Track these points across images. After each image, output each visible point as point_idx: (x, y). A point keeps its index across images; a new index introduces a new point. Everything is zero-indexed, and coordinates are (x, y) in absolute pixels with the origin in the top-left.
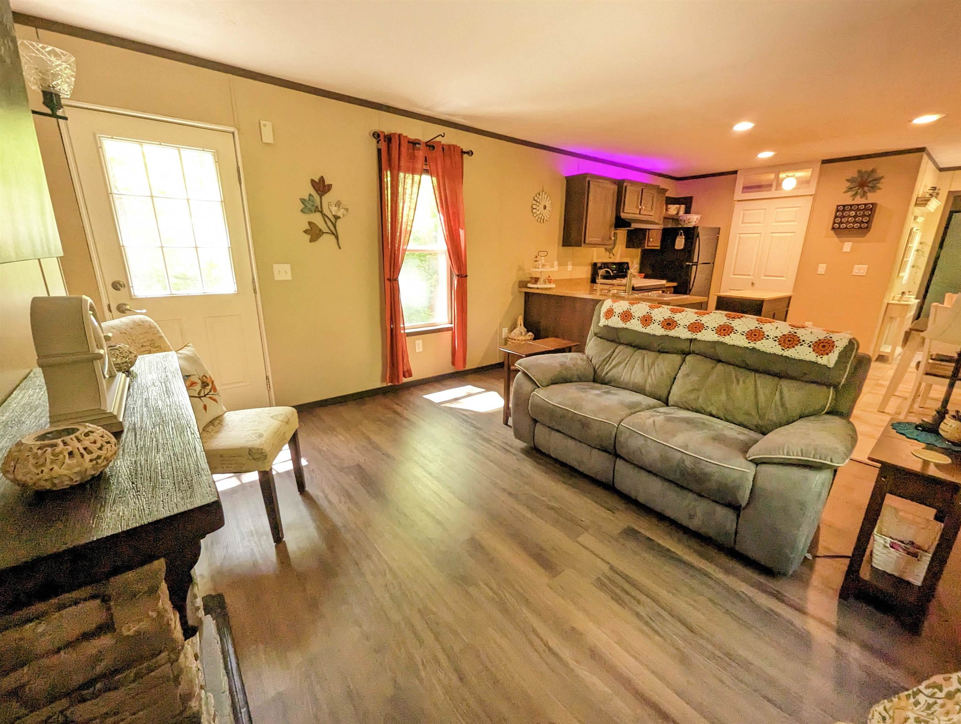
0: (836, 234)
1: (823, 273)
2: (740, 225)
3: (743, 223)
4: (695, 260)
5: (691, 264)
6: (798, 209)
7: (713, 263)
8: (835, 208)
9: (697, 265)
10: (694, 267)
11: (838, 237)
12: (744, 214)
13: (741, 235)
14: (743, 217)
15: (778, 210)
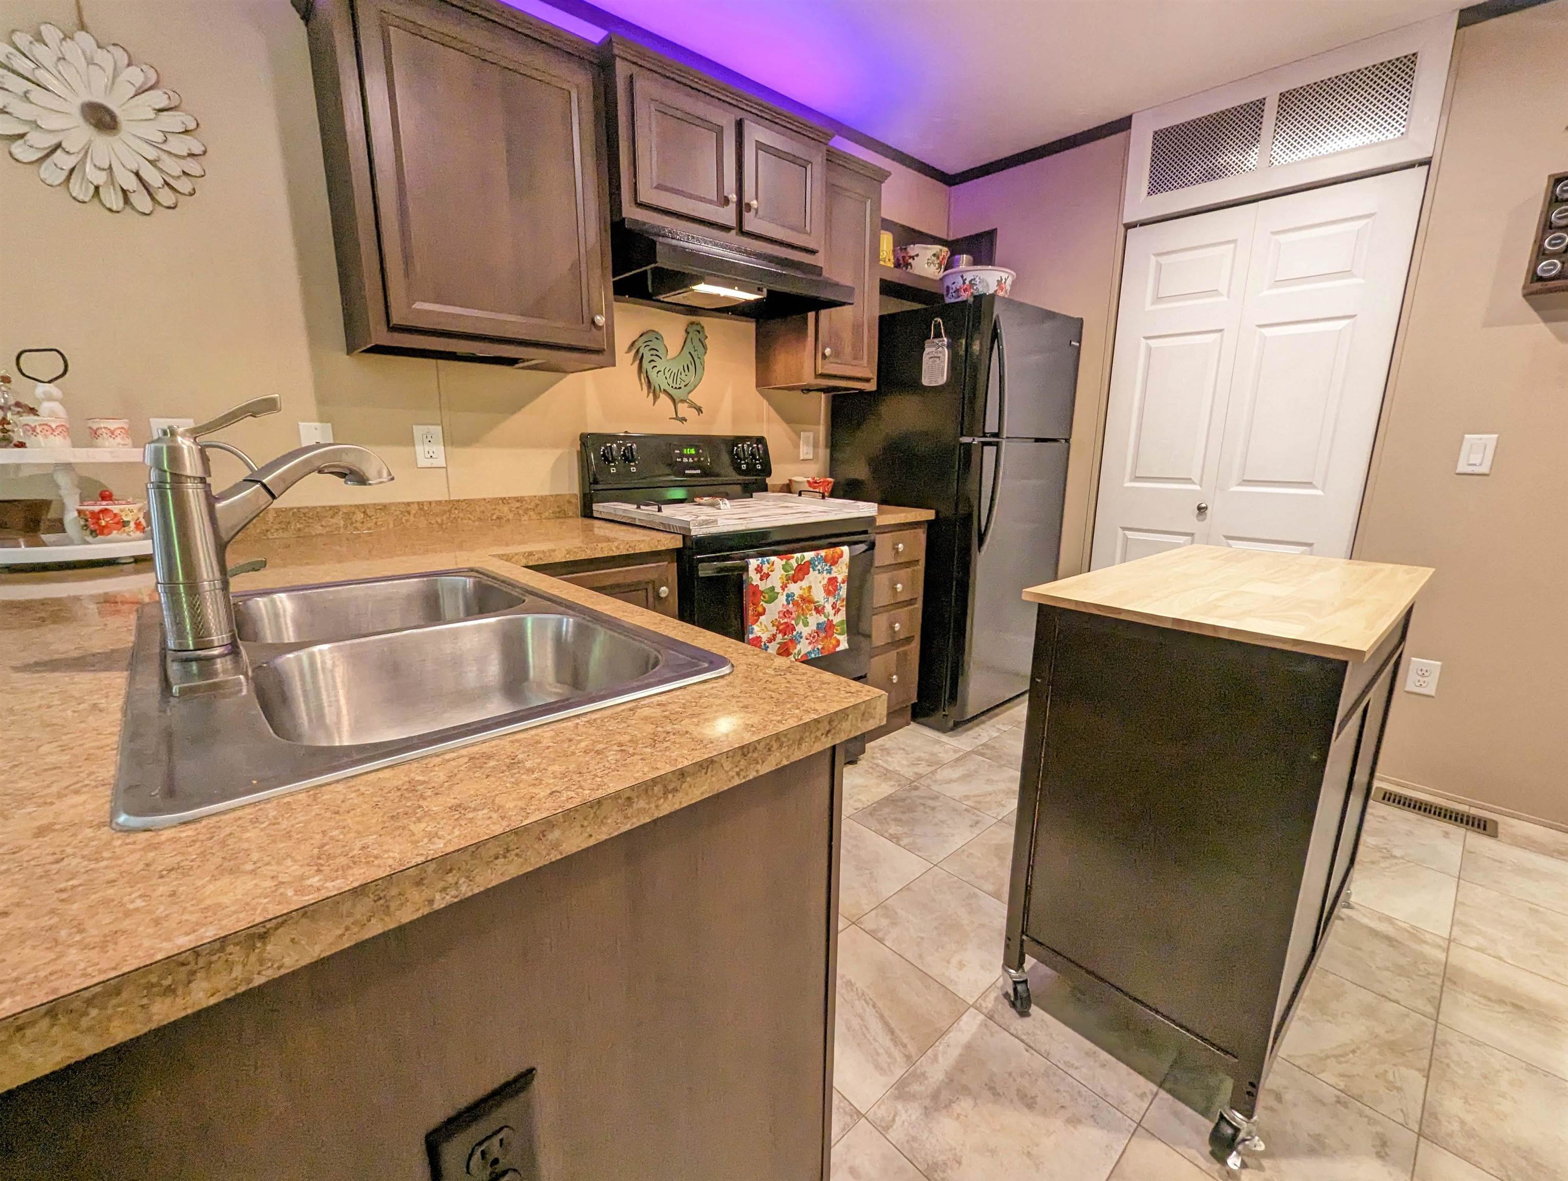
0: (1537, 309)
1: (1485, 469)
2: (1149, 307)
3: (1158, 299)
4: (991, 426)
5: (977, 440)
6: (1362, 222)
7: (1067, 441)
8: (1542, 185)
9: (997, 444)
10: (989, 452)
11: (1546, 320)
12: (1159, 267)
13: (1152, 343)
14: (1158, 281)
15: (1282, 238)
